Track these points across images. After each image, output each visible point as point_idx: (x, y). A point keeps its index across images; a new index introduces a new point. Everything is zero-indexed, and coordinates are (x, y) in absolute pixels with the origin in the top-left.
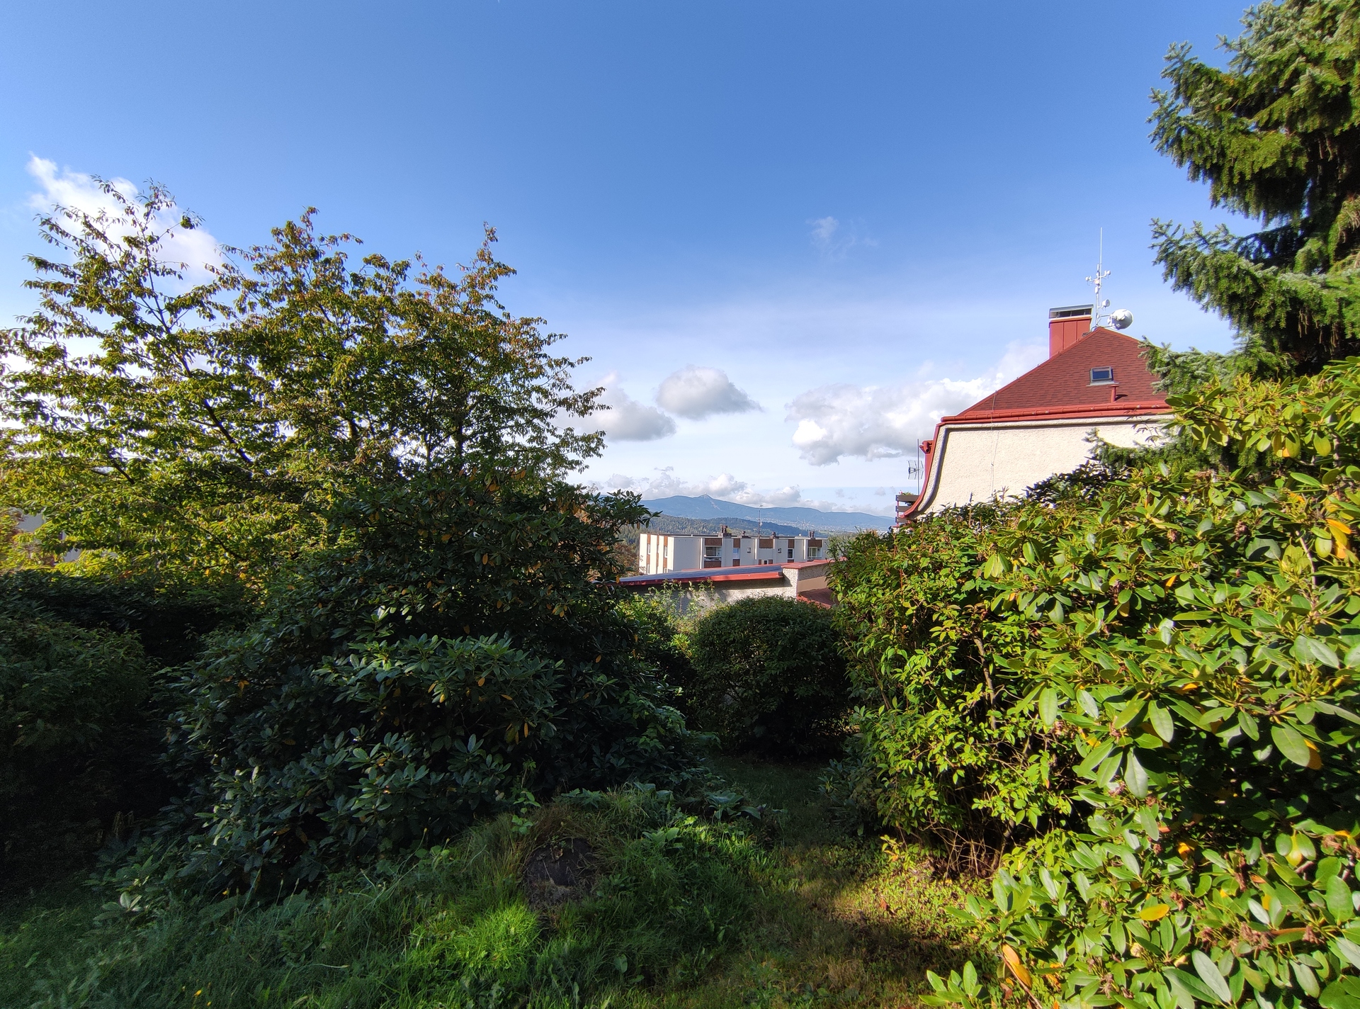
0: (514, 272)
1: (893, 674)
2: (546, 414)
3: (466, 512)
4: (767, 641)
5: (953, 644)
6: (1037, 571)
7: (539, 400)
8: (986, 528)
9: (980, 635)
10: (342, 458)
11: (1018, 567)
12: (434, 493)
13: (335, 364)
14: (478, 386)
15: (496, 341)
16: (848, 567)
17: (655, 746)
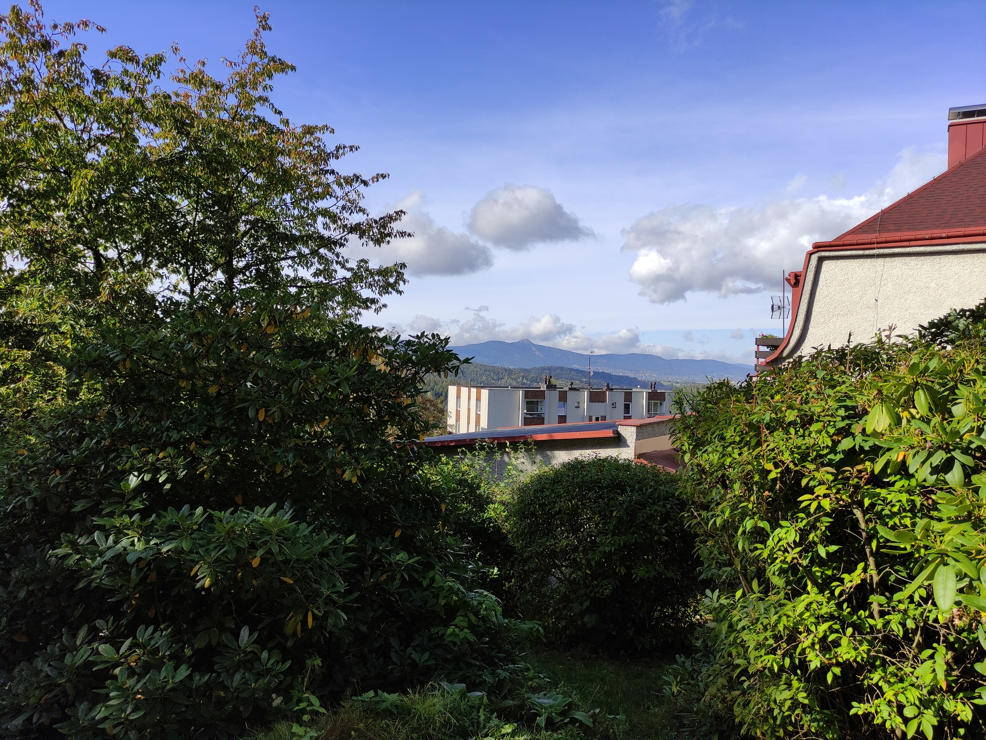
0: (293, 68)
1: (752, 551)
2: (335, 243)
3: (239, 359)
4: (600, 512)
5: (827, 515)
6: (932, 424)
7: (326, 227)
8: (869, 375)
9: (860, 504)
10: (84, 295)
11: (908, 421)
12: (198, 336)
13: (74, 180)
14: (252, 207)
15: (272, 155)
16: (697, 421)
17: (466, 638)
